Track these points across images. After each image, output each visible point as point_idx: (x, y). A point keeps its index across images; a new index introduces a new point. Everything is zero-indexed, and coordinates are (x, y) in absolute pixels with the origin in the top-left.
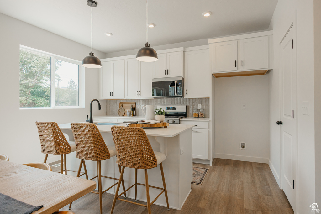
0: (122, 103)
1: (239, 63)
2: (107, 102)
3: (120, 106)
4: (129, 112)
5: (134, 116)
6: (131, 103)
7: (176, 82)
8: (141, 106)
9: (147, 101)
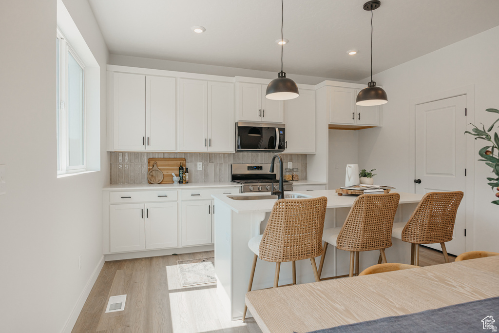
0: (154, 161)
1: (357, 116)
2: (113, 157)
3: (149, 166)
4: (177, 176)
5: (187, 183)
6: (175, 159)
7: (277, 130)
8: (196, 165)
9: (209, 157)
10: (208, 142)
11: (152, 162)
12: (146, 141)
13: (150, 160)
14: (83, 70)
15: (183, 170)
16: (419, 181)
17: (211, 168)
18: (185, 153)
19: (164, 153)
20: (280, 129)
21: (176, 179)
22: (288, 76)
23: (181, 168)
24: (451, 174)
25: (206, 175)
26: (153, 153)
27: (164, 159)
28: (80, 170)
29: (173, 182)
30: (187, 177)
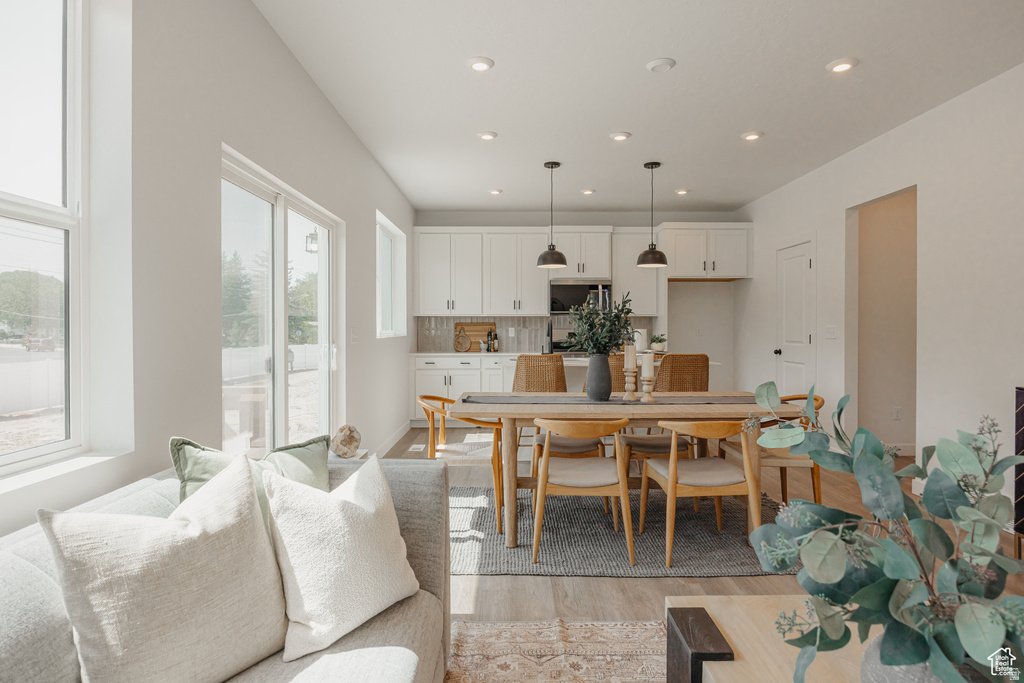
0: (461, 326)
1: (709, 266)
2: (420, 323)
3: (456, 331)
4: (484, 343)
5: (496, 351)
6: (483, 324)
7: (600, 287)
8: (507, 331)
9: (523, 321)
10: (517, 305)
11: (459, 328)
12: (451, 305)
13: (457, 325)
14: (392, 238)
15: (492, 336)
16: (778, 352)
17: (525, 333)
18: (494, 317)
19: (472, 318)
20: (604, 287)
21: (484, 346)
22: (557, 249)
23: (489, 334)
24: (801, 342)
25: (519, 343)
26: (460, 317)
27: (472, 324)
28: (390, 333)
29: (479, 350)
30: (496, 345)
